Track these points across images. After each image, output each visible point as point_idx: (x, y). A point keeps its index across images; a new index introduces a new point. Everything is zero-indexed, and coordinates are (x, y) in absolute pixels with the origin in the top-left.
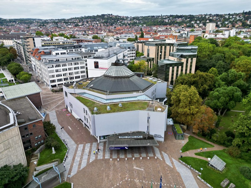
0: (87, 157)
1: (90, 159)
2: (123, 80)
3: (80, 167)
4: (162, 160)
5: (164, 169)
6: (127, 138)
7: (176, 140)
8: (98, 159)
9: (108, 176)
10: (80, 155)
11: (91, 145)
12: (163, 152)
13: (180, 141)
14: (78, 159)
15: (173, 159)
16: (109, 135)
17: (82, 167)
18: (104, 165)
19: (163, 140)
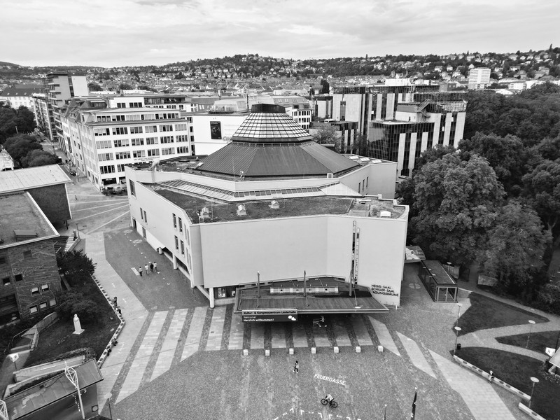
0: (174, 344)
1: (182, 350)
2: (282, 148)
3: (151, 374)
4: (398, 354)
5: (411, 382)
6: (294, 294)
7: (434, 303)
8: (207, 349)
9: (234, 401)
10: (154, 340)
11: (191, 312)
12: (400, 335)
13: (446, 306)
14: (146, 349)
15: (434, 354)
16: (243, 286)
17: (156, 373)
18: (224, 367)
19: (396, 301)
